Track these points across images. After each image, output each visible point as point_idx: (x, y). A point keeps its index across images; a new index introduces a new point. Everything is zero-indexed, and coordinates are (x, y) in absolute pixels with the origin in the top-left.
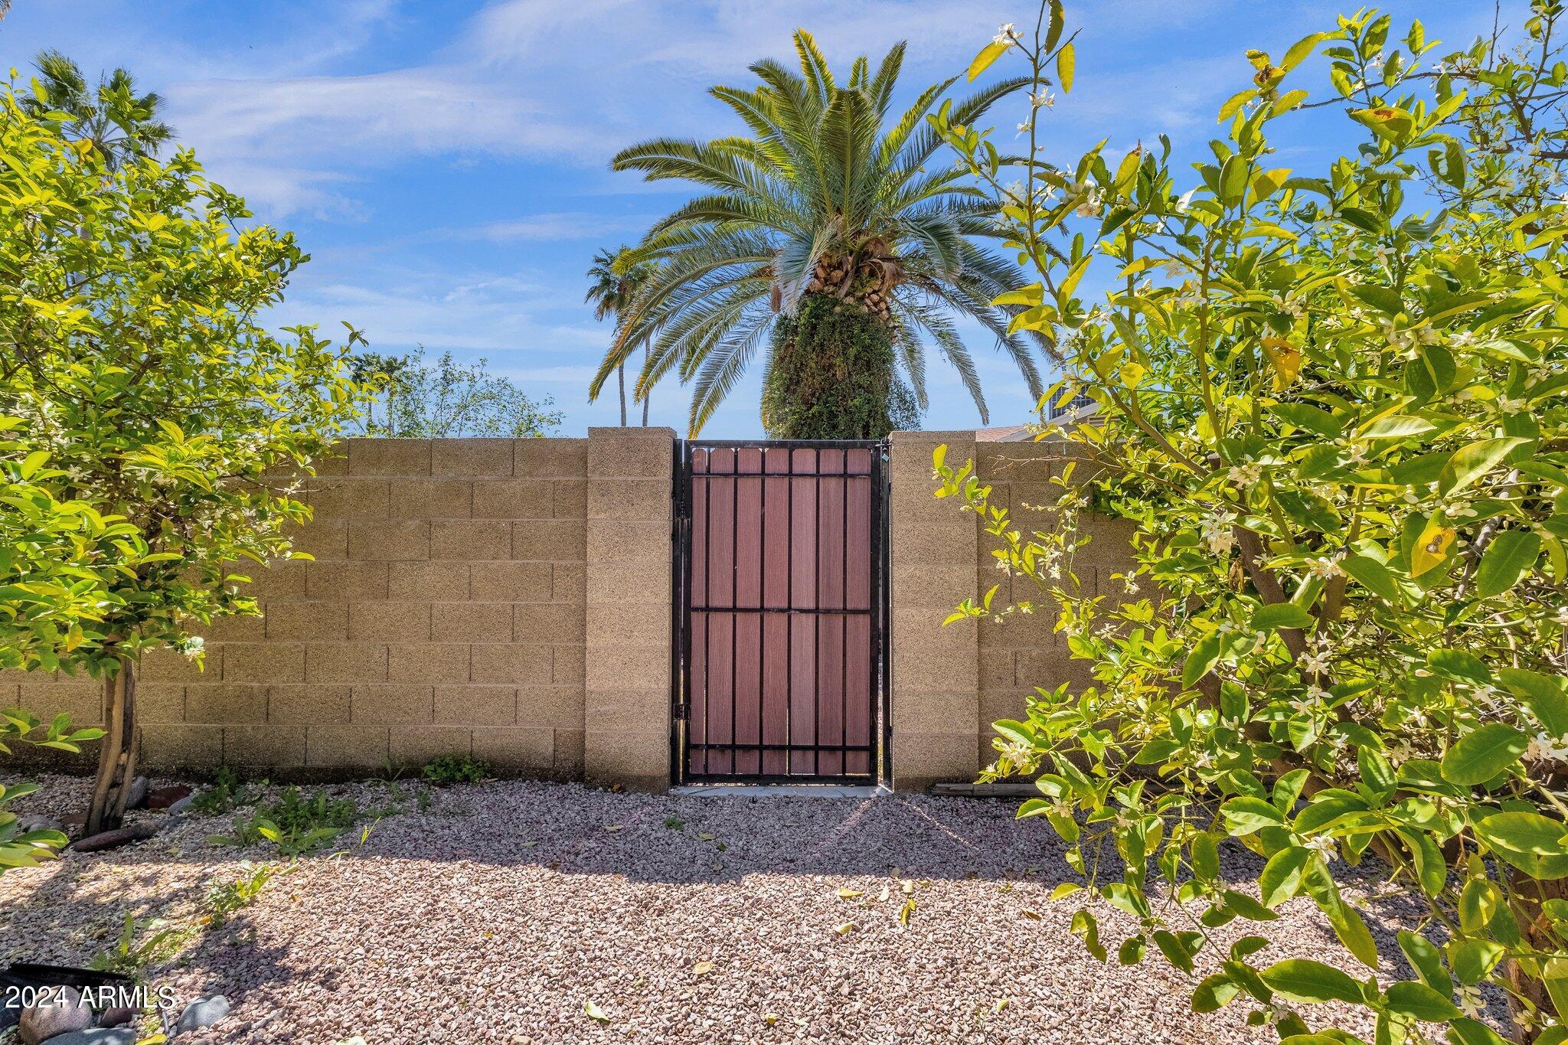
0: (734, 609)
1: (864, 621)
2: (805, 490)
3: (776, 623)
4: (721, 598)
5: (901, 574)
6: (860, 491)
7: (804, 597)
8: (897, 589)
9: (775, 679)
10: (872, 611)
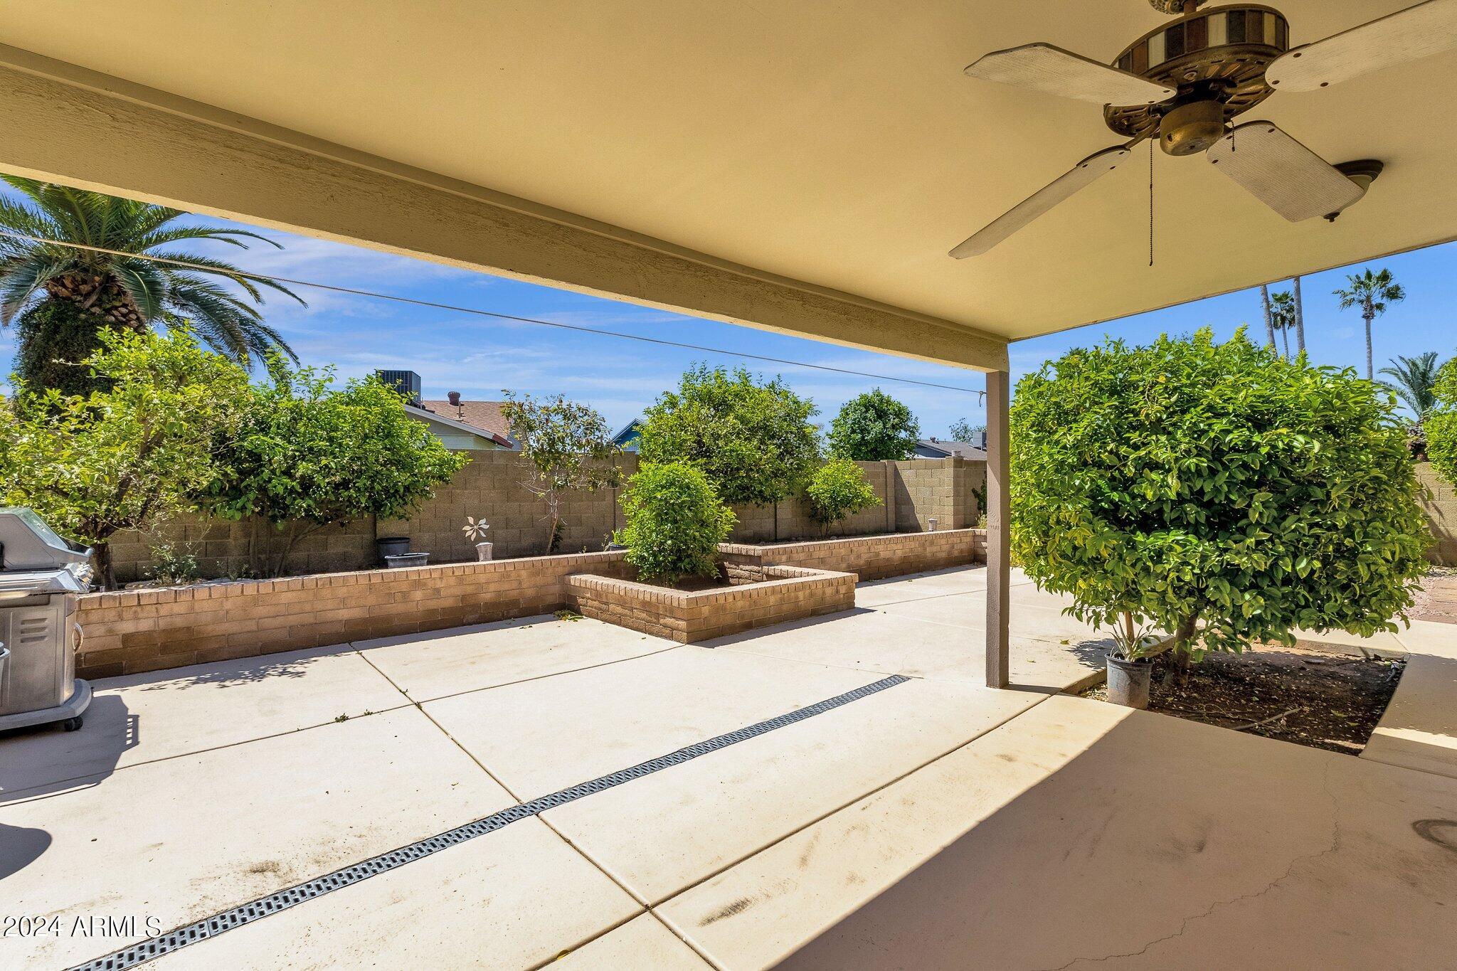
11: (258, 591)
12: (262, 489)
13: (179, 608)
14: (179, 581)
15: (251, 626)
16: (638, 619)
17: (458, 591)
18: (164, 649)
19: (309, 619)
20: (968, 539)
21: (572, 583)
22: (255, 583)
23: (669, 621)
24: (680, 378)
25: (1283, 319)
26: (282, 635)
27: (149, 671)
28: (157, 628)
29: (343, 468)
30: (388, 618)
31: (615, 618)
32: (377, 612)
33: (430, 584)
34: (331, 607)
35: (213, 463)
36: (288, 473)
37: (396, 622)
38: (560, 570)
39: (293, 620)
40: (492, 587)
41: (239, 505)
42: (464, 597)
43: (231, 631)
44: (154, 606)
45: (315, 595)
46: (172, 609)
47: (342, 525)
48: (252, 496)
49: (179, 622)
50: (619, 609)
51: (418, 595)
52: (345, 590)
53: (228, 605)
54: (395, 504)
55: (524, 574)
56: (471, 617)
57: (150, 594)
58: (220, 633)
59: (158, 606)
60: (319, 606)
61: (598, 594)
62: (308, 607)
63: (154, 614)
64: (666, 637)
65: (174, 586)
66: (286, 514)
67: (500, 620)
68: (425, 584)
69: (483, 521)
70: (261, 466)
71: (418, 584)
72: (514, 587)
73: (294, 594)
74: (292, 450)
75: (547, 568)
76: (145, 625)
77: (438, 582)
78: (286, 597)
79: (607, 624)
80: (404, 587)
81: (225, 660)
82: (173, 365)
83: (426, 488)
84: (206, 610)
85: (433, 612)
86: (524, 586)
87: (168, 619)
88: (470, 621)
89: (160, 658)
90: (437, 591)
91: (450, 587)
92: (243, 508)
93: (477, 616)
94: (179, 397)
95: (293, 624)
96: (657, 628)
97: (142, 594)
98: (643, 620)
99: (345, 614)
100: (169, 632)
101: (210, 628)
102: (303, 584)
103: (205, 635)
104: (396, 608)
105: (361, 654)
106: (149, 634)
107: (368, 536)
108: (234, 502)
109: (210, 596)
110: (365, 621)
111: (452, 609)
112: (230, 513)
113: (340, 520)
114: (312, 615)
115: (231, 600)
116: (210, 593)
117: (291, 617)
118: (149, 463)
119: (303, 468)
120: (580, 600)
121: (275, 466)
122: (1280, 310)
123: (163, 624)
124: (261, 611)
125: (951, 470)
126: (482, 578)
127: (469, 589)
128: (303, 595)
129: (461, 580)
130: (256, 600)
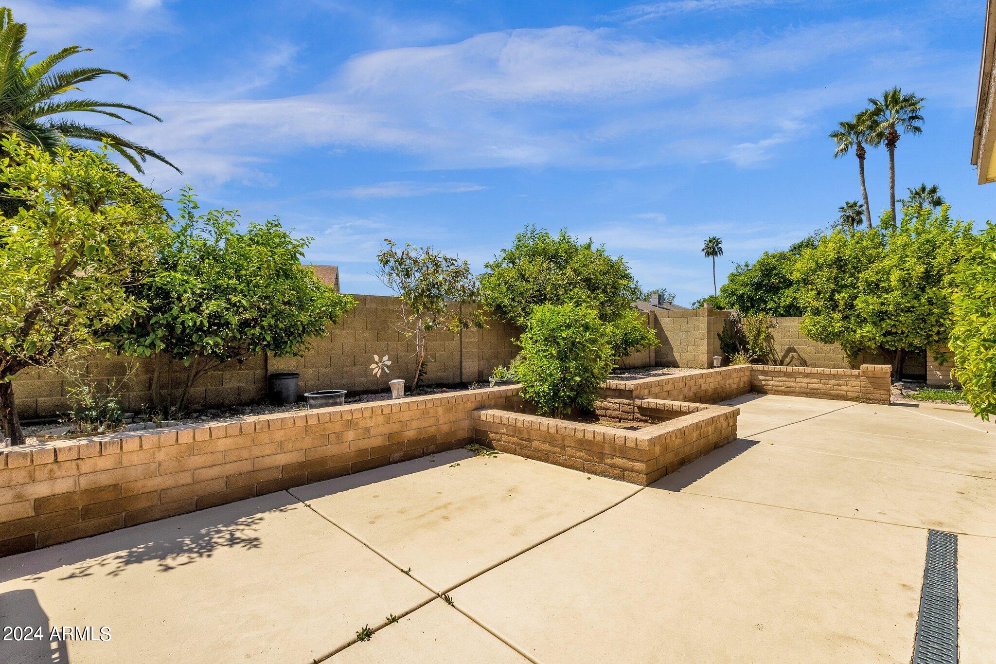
11: (194, 438)
12: (170, 327)
13: (103, 463)
14: (100, 430)
15: (185, 478)
16: (573, 457)
17: (386, 430)
18: (86, 513)
19: (246, 467)
20: (748, 373)
21: (483, 418)
22: (191, 431)
23: (617, 461)
24: (514, 239)
25: (853, 220)
26: (219, 486)
27: (68, 542)
28: (77, 489)
29: (252, 306)
30: (322, 461)
31: (540, 455)
32: (313, 455)
33: (362, 424)
34: (268, 452)
35: (128, 297)
36: (196, 309)
37: (330, 465)
38: (470, 406)
39: (230, 469)
40: (415, 424)
41: (148, 342)
42: (390, 436)
43: (163, 486)
44: (74, 462)
45: (253, 441)
46: (96, 465)
47: (240, 362)
48: (160, 333)
49: (104, 480)
50: (546, 447)
51: (350, 435)
52: (282, 433)
53: (161, 456)
54: (295, 342)
55: (440, 410)
56: (397, 455)
57: (70, 449)
58: (151, 490)
59: (79, 462)
60: (256, 452)
61: (515, 430)
62: (245, 454)
63: (74, 472)
64: (614, 477)
65: (95, 435)
66: (189, 351)
67: (421, 457)
68: (356, 424)
69: (385, 358)
70: (169, 303)
71: (351, 424)
72: (431, 424)
73: (231, 440)
74: (199, 288)
75: (459, 404)
76: (62, 486)
77: (368, 420)
78: (223, 444)
79: (529, 460)
80: (338, 427)
81: (158, 520)
82: (88, 186)
83: (322, 327)
84: (136, 463)
85: (363, 452)
86: (441, 422)
87: (91, 477)
88: (396, 459)
89: (81, 524)
90: (367, 430)
91: (379, 425)
92: (152, 345)
93: (402, 453)
94: (99, 218)
95: (230, 473)
96: (601, 467)
97: (60, 449)
98: (581, 458)
99: (282, 459)
100: (90, 492)
101: (140, 484)
102: (241, 429)
103: (135, 493)
104: (331, 450)
105: (309, 506)
106: (68, 496)
107: (259, 372)
108: (142, 340)
109: (141, 446)
110: (301, 465)
111: (380, 448)
112: (140, 350)
113: (238, 357)
114: (249, 461)
115: (163, 450)
116: (141, 443)
117: (228, 466)
118: (61, 294)
119: (211, 306)
120: (491, 435)
121: (184, 303)
122: (851, 214)
123: (84, 483)
124: (196, 461)
125: (706, 318)
126: (406, 416)
127: (395, 427)
128: (240, 441)
129: (388, 419)
130: (192, 449)
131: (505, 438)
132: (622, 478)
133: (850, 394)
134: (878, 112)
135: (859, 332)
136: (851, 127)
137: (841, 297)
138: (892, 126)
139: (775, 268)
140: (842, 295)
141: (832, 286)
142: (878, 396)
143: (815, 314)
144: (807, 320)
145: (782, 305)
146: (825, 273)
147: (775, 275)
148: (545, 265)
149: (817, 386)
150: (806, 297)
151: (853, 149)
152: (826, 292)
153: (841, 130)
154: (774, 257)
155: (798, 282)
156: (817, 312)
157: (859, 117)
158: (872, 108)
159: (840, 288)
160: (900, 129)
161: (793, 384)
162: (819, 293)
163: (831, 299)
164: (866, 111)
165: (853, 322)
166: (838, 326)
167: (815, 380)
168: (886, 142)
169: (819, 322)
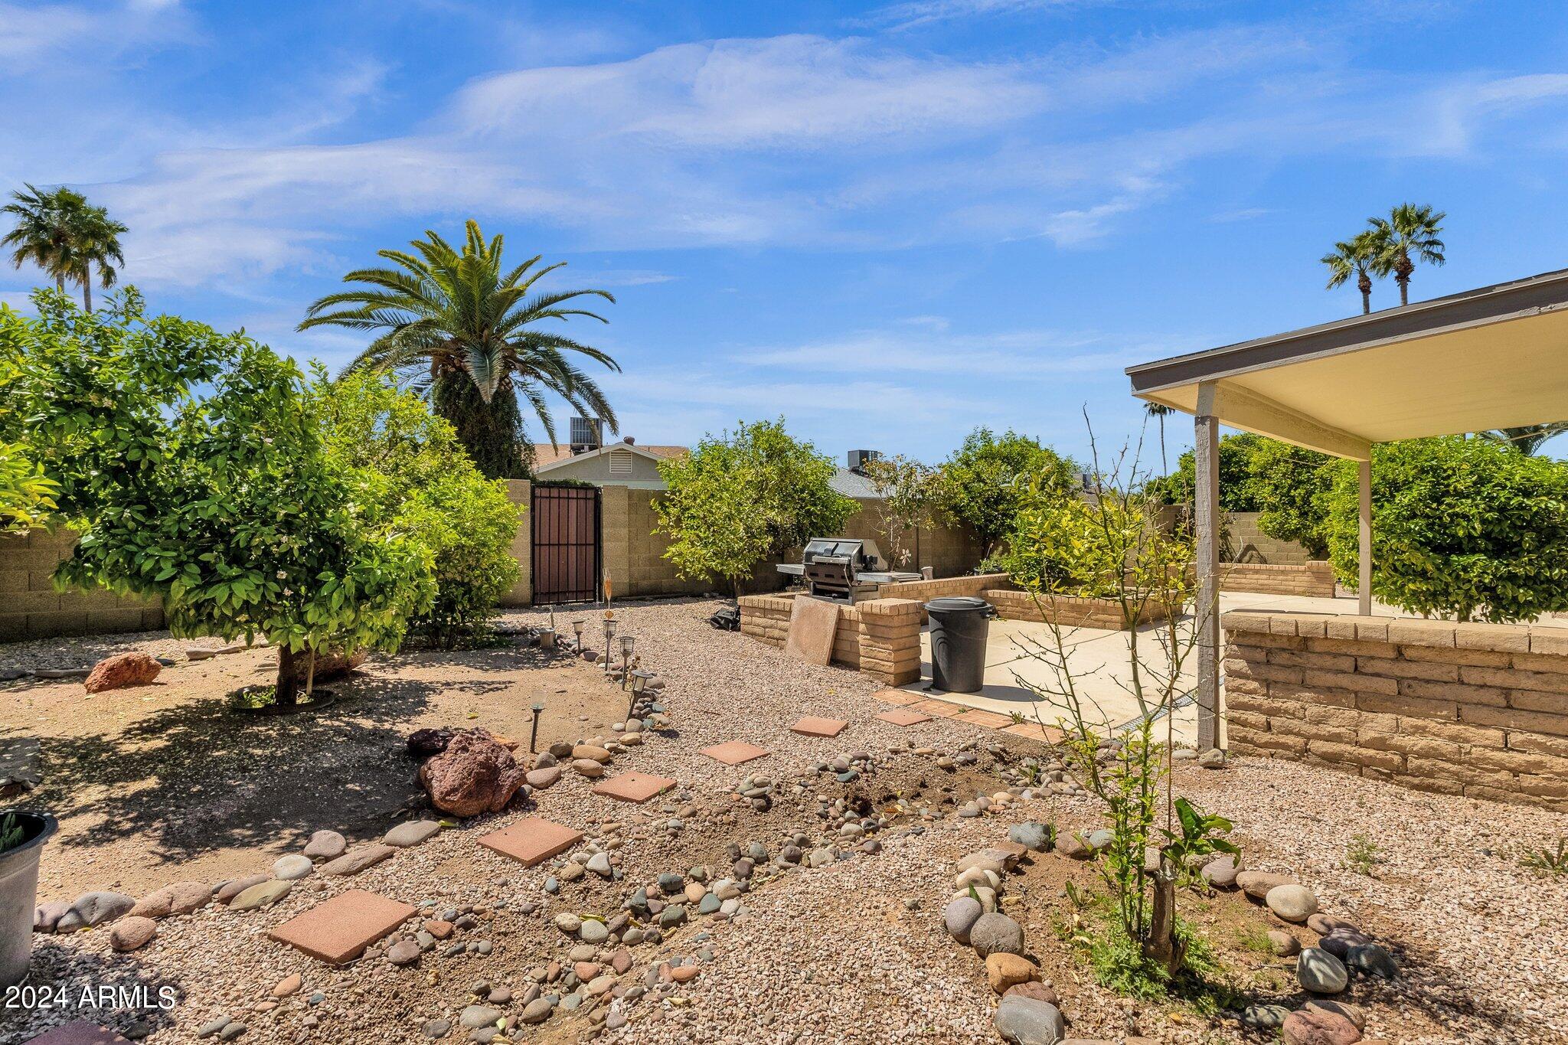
0: (549, 545)
1: (592, 547)
2: (573, 503)
3: (563, 549)
4: (545, 541)
5: (606, 532)
6: (591, 504)
7: (573, 540)
8: (605, 536)
9: (563, 568)
10: (595, 544)
21: (990, 595)
120: (998, 608)
131: (1009, 608)
132: (1104, 627)
133: (1297, 589)
134: (1383, 235)
135: (1315, 529)
136: (1351, 251)
137: (1300, 492)
138: (1403, 251)
139: (1235, 454)
140: (1299, 491)
141: (1289, 481)
142: (1322, 590)
143: (1271, 510)
144: (1265, 516)
145: (1242, 497)
146: (1282, 467)
147: (1235, 463)
148: (1003, 468)
149: (1266, 582)
150: (1264, 493)
151: (1354, 279)
152: (1283, 488)
153: (1339, 253)
154: (1234, 442)
155: (1255, 475)
156: (1273, 508)
157: (1361, 239)
158: (1375, 230)
159: (1298, 484)
160: (1414, 255)
161: (1243, 581)
162: (1276, 487)
163: (1287, 494)
164: (1368, 234)
165: (1310, 518)
166: (1294, 522)
167: (1265, 576)
168: (1396, 274)
169: (1276, 519)
